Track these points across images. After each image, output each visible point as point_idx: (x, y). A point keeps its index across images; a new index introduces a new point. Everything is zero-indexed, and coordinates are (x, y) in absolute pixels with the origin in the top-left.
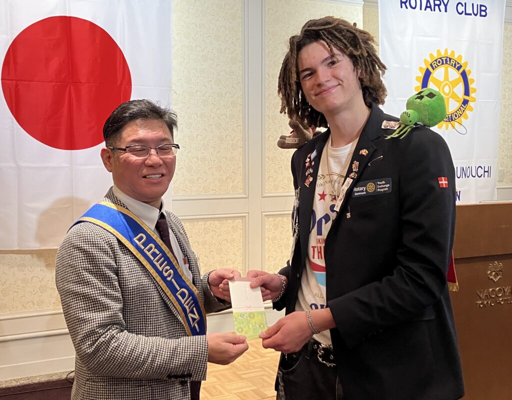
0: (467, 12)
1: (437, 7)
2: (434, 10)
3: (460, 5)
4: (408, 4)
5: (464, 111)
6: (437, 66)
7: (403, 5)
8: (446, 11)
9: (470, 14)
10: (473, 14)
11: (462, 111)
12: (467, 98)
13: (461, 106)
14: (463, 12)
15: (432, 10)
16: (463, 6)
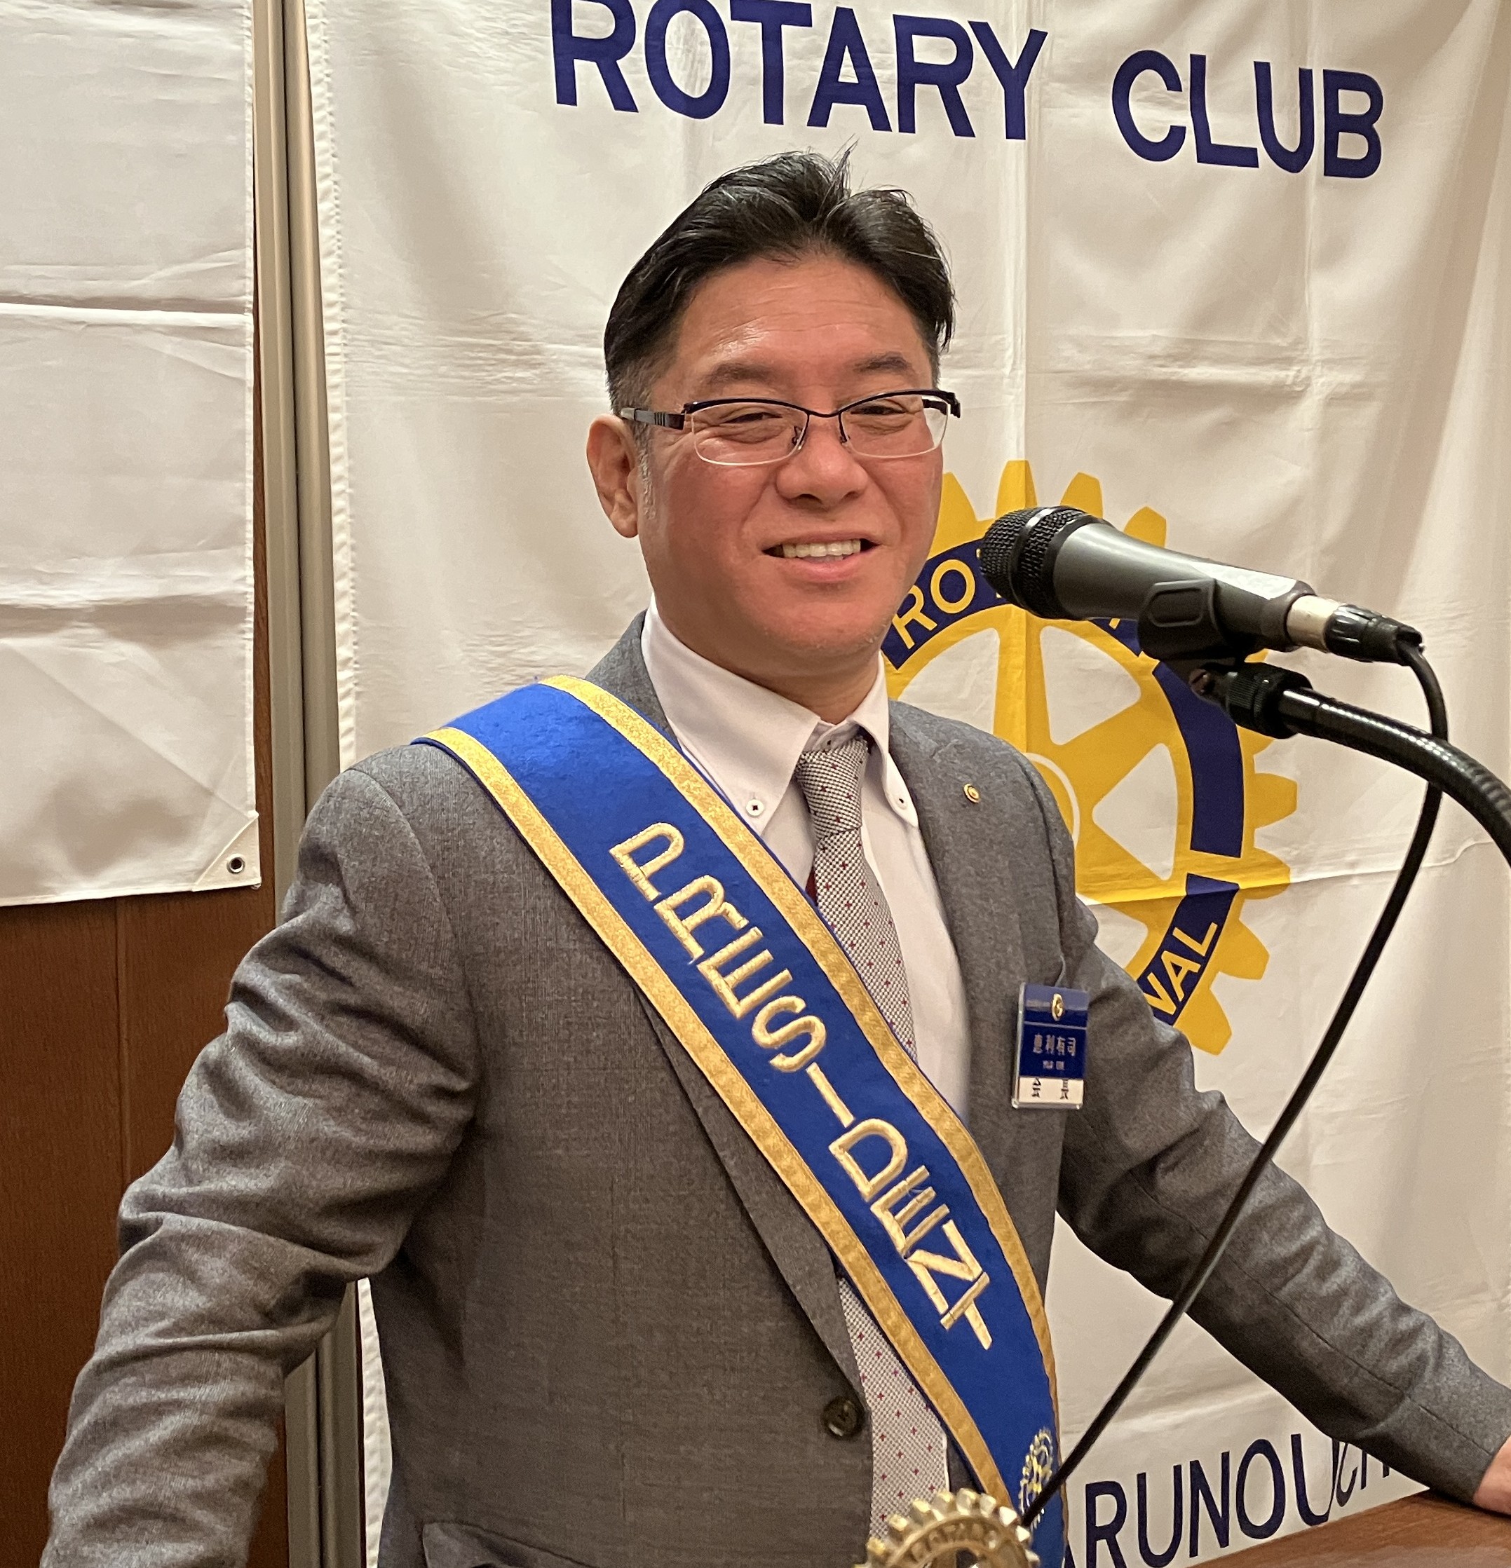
0: (1217, 138)
1: (928, 96)
2: (907, 124)
3: (1149, 79)
4: (633, 67)
5: (1191, 982)
6: (930, 625)
7: (587, 73)
8: (1015, 128)
9: (1246, 157)
10: (1263, 155)
11: (1176, 982)
12: (1213, 866)
13: (1171, 944)
14: (1177, 134)
15: (880, 122)
16: (1173, 83)
